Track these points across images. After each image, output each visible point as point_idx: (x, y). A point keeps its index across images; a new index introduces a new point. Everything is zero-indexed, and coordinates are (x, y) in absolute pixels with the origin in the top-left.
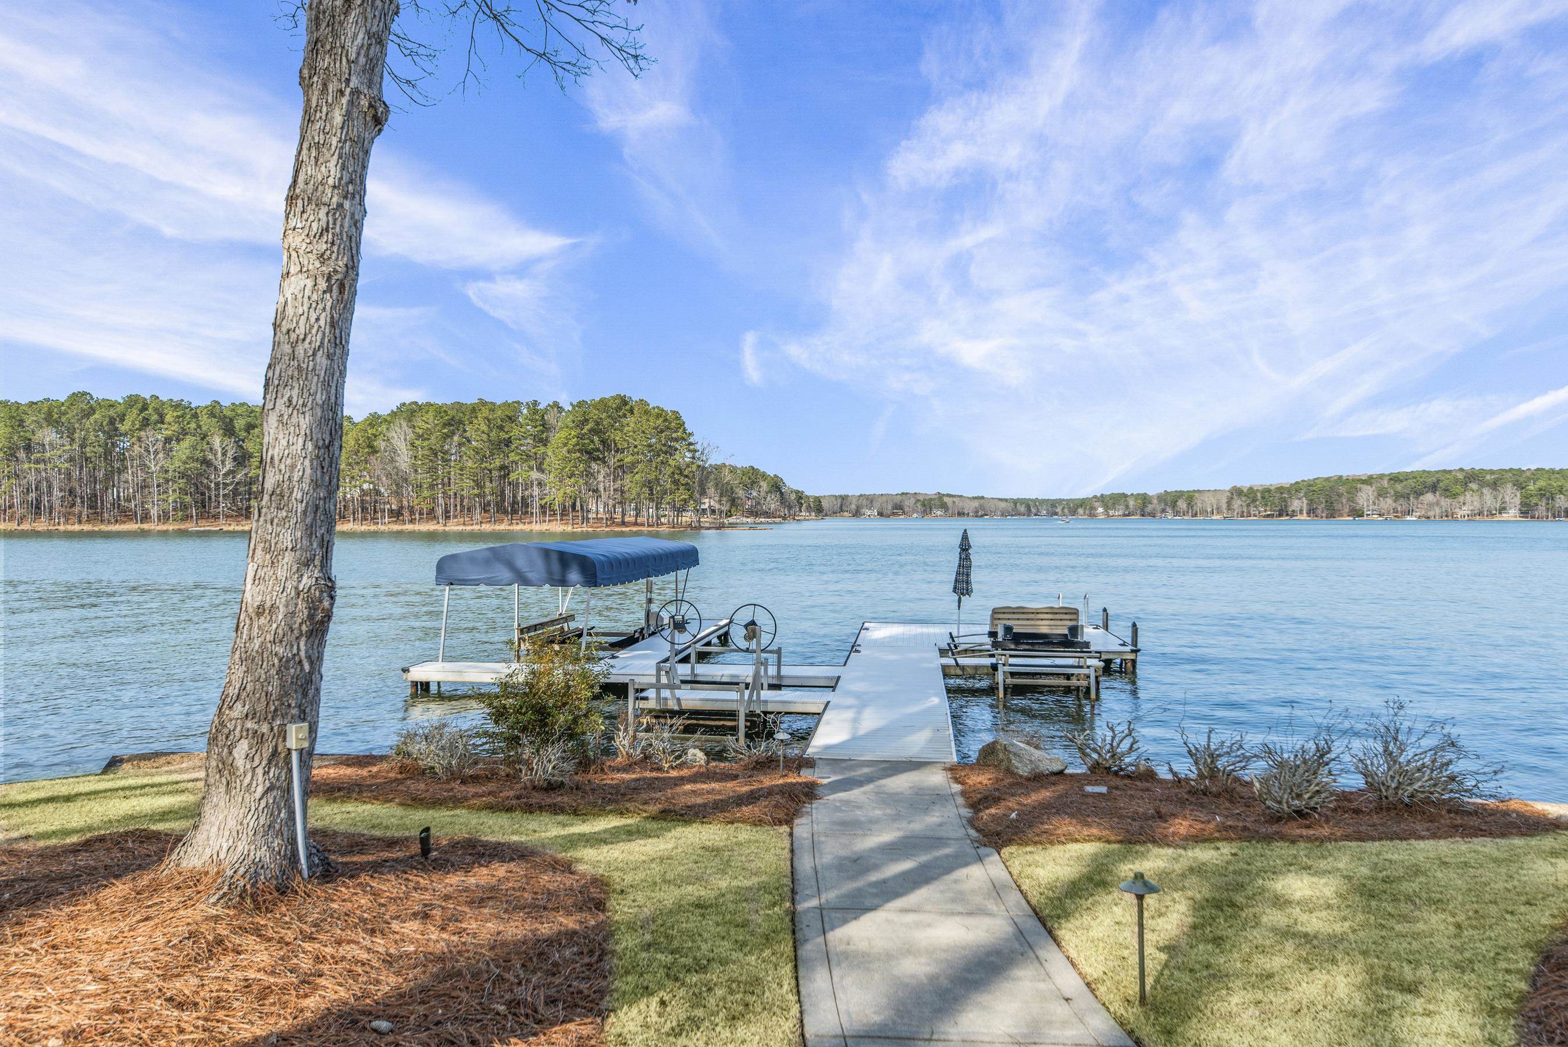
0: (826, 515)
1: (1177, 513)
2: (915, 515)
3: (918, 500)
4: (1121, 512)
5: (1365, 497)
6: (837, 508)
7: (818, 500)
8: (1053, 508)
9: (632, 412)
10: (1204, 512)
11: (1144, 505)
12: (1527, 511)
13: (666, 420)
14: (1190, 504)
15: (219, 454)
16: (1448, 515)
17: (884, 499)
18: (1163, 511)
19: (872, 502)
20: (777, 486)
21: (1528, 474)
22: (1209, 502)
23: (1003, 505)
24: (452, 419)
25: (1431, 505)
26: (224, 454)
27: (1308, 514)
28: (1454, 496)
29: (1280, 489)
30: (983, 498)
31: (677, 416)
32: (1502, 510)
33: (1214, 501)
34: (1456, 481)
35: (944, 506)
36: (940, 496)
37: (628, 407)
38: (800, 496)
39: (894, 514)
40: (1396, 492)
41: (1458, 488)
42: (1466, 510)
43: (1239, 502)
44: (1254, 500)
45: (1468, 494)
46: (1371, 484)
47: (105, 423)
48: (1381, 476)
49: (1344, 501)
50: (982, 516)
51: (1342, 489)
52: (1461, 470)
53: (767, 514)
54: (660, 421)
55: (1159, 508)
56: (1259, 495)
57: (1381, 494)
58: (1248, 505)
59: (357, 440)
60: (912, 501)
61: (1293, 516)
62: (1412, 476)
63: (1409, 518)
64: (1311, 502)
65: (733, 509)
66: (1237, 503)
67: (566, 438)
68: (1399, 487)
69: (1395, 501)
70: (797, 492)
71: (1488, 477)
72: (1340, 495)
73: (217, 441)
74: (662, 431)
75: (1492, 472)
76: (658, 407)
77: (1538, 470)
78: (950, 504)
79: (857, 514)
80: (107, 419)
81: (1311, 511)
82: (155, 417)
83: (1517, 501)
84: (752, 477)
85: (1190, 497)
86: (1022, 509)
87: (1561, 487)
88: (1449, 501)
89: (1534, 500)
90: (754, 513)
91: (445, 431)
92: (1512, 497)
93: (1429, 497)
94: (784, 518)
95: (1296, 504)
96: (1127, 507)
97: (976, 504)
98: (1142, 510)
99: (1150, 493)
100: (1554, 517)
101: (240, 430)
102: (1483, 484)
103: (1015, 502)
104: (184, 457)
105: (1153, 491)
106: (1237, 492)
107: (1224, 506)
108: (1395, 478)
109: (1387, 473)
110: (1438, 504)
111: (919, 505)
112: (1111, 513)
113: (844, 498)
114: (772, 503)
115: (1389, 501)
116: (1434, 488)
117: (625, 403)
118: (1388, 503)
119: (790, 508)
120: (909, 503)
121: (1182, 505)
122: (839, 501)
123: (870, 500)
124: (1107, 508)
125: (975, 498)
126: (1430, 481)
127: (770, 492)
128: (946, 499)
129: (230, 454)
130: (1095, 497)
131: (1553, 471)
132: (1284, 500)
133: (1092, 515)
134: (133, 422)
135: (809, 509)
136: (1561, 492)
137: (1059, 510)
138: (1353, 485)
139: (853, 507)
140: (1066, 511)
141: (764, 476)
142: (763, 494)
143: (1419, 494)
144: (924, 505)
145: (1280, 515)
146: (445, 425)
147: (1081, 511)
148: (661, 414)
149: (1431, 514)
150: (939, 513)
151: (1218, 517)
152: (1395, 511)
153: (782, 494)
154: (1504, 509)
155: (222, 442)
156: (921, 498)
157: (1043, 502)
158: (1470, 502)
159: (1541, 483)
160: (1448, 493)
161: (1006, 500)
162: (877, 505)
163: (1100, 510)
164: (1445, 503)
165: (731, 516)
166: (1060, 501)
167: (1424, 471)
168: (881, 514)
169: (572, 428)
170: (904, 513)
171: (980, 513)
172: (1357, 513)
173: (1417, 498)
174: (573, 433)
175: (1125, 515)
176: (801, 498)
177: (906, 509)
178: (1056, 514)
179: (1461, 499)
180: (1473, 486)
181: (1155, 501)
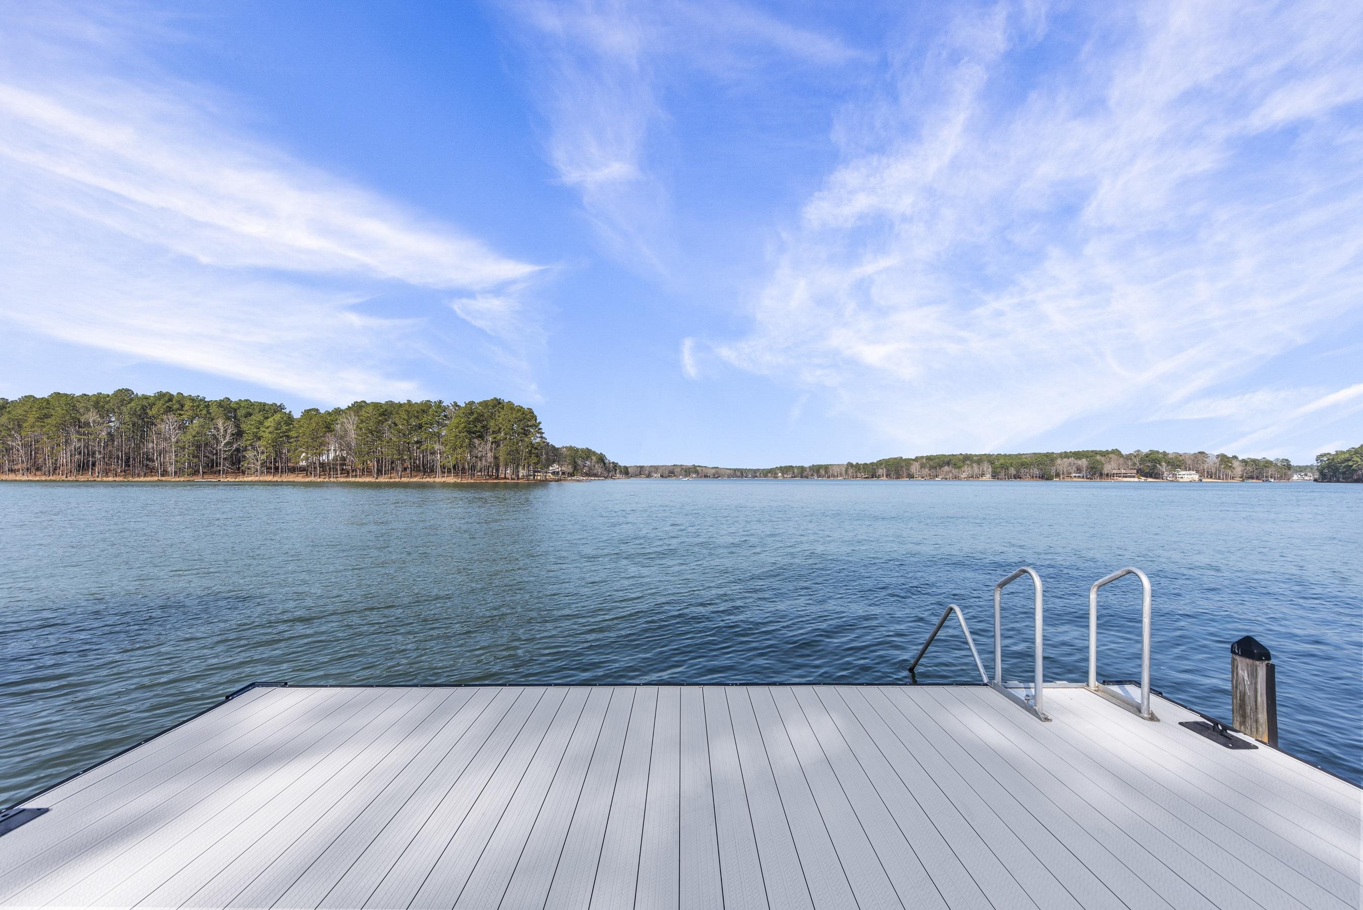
0: (632, 477)
1: (819, 476)
2: (681, 477)
3: (682, 469)
4: (790, 476)
5: (915, 467)
6: (638, 473)
7: (626, 468)
8: (755, 474)
9: (503, 408)
10: (833, 476)
11: (803, 472)
12: (995, 476)
13: (523, 413)
14: (826, 472)
15: (222, 431)
16: (956, 478)
17: (664, 468)
18: (812, 475)
19: (657, 469)
20: (601, 459)
21: (994, 456)
22: (836, 471)
23: (729, 471)
24: (386, 411)
25: (947, 473)
26: (226, 431)
27: (887, 476)
28: (959, 467)
29: (872, 464)
30: (718, 468)
31: (531, 412)
32: (983, 475)
33: (838, 470)
34: (960, 460)
35: (697, 472)
36: (695, 467)
37: (500, 405)
38: (615, 465)
39: (669, 476)
40: (930, 466)
41: (961, 464)
42: (964, 475)
43: (852, 470)
44: (859, 469)
45: (966, 467)
46: (917, 461)
47: (137, 409)
48: (922, 457)
49: (904, 470)
50: (717, 477)
51: (903, 464)
52: (961, 454)
53: (596, 475)
54: (519, 414)
55: (810, 473)
56: (862, 466)
57: (923, 466)
58: (856, 472)
59: (317, 424)
60: (680, 469)
61: (878, 478)
62: (937, 457)
63: (937, 479)
64: (888, 470)
65: (575, 472)
66: (850, 471)
67: (458, 423)
68: (931, 463)
69: (930, 470)
70: (613, 463)
71: (975, 458)
72: (902, 467)
73: (220, 423)
74: (521, 420)
75: (976, 455)
76: (519, 406)
77: (998, 454)
78: (700, 471)
79: (649, 476)
80: (139, 407)
81: (888, 476)
82: (176, 406)
83: (990, 470)
84: (588, 453)
85: (826, 468)
86: (739, 474)
87: (1012, 463)
88: (957, 470)
89: (999, 470)
90: (588, 475)
91: (380, 418)
92: (987, 468)
93: (946, 468)
94: (606, 478)
95: (880, 472)
96: (794, 473)
97: (714, 471)
98: (801, 475)
99: (805, 466)
100: (1009, 479)
101: (241, 416)
102: (973, 461)
103: (735, 470)
104: (194, 433)
105: (807, 465)
106: (850, 465)
107: (844, 472)
108: (929, 458)
109: (925, 455)
110: (951, 472)
111: (683, 471)
112: (785, 476)
113: (642, 467)
114: (598, 469)
115: (927, 470)
116: (948, 464)
117: (500, 403)
118: (926, 471)
119: (609, 471)
120: (677, 470)
121: (822, 472)
122: (639, 469)
123: (656, 468)
124: (783, 474)
125: (713, 468)
126: (946, 460)
127: (598, 462)
128: (698, 468)
129: (229, 431)
130: (777, 467)
131: (1005, 455)
132: (874, 469)
133: (776, 477)
134: (159, 409)
135: (621, 472)
136: (1011, 466)
137: (758, 474)
138: (909, 462)
139: (647, 472)
140: (762, 475)
141: (594, 453)
142: (593, 464)
143: (941, 466)
144: (686, 471)
145: (872, 477)
146: (381, 415)
147: (769, 475)
148: (520, 409)
149: (947, 477)
150: (694, 476)
151: (841, 478)
152: (930, 475)
153: (604, 464)
154: (984, 474)
155: (224, 423)
156: (684, 468)
157: (750, 470)
158: (966, 471)
159: (1002, 461)
160: (956, 466)
161: (730, 469)
162: (660, 471)
163: (780, 474)
164: (955, 471)
165: (574, 476)
166: (759, 470)
167: (943, 455)
168: (662, 476)
169: (462, 418)
170: (675, 476)
171: (716, 476)
172: (911, 476)
173: (940, 469)
174: (462, 420)
175: (792, 477)
176: (616, 466)
177: (676, 473)
178: (756, 477)
179: (963, 469)
180: (968, 462)
181: (808, 470)
